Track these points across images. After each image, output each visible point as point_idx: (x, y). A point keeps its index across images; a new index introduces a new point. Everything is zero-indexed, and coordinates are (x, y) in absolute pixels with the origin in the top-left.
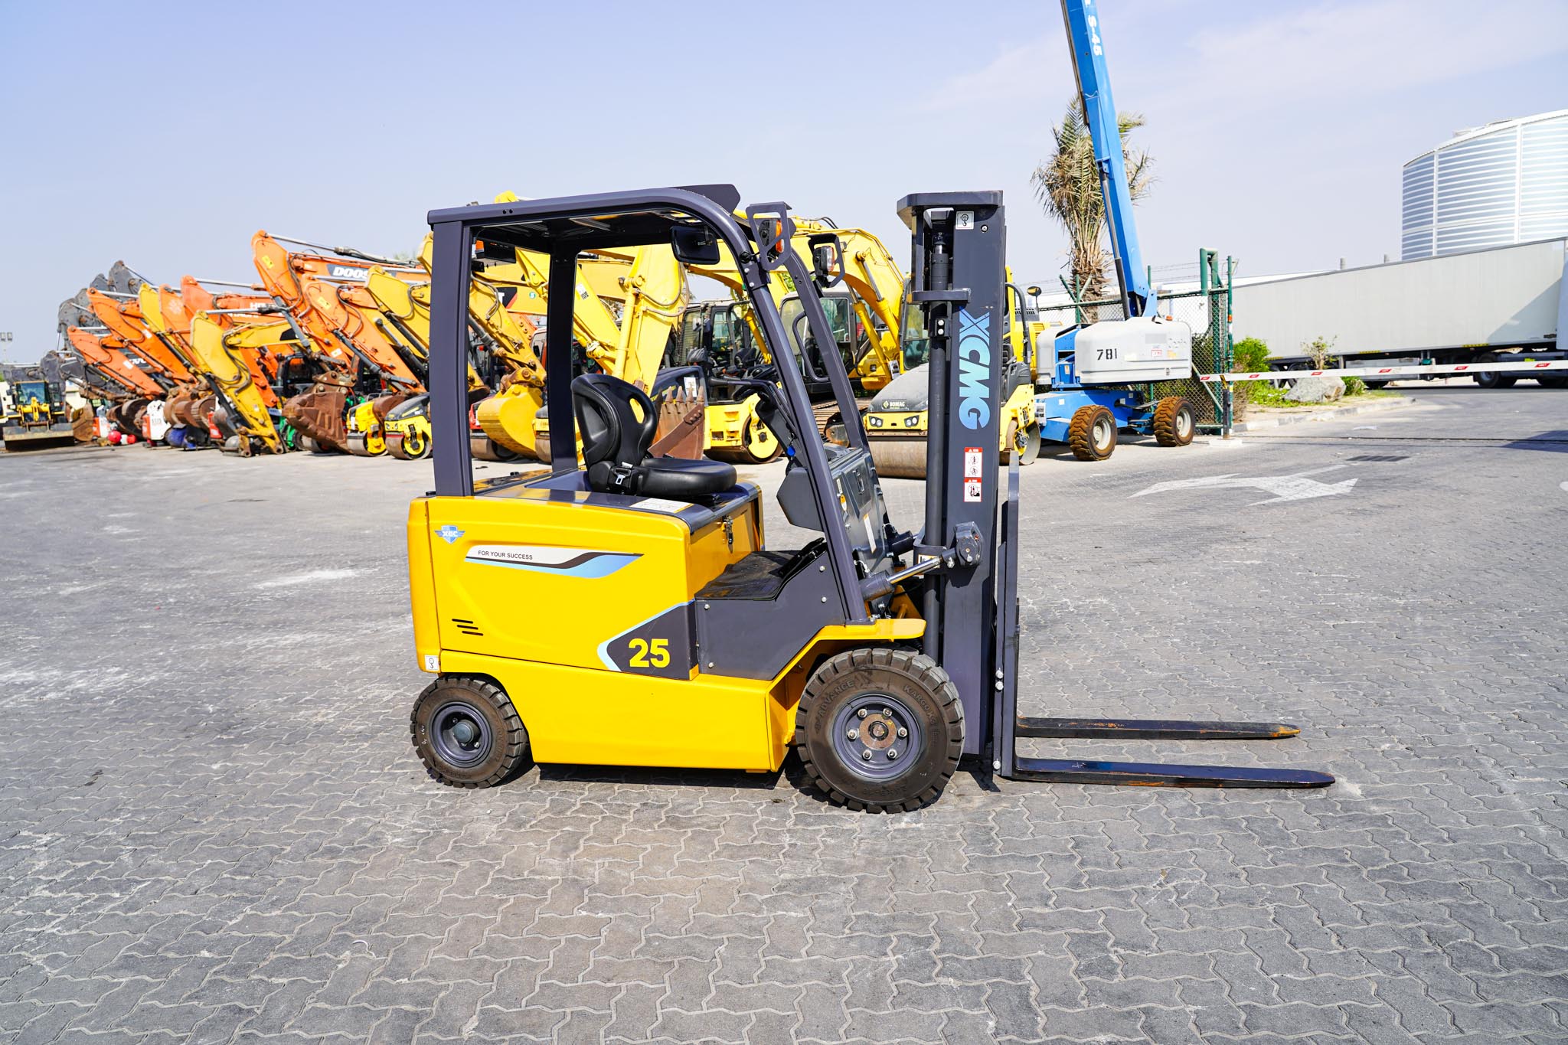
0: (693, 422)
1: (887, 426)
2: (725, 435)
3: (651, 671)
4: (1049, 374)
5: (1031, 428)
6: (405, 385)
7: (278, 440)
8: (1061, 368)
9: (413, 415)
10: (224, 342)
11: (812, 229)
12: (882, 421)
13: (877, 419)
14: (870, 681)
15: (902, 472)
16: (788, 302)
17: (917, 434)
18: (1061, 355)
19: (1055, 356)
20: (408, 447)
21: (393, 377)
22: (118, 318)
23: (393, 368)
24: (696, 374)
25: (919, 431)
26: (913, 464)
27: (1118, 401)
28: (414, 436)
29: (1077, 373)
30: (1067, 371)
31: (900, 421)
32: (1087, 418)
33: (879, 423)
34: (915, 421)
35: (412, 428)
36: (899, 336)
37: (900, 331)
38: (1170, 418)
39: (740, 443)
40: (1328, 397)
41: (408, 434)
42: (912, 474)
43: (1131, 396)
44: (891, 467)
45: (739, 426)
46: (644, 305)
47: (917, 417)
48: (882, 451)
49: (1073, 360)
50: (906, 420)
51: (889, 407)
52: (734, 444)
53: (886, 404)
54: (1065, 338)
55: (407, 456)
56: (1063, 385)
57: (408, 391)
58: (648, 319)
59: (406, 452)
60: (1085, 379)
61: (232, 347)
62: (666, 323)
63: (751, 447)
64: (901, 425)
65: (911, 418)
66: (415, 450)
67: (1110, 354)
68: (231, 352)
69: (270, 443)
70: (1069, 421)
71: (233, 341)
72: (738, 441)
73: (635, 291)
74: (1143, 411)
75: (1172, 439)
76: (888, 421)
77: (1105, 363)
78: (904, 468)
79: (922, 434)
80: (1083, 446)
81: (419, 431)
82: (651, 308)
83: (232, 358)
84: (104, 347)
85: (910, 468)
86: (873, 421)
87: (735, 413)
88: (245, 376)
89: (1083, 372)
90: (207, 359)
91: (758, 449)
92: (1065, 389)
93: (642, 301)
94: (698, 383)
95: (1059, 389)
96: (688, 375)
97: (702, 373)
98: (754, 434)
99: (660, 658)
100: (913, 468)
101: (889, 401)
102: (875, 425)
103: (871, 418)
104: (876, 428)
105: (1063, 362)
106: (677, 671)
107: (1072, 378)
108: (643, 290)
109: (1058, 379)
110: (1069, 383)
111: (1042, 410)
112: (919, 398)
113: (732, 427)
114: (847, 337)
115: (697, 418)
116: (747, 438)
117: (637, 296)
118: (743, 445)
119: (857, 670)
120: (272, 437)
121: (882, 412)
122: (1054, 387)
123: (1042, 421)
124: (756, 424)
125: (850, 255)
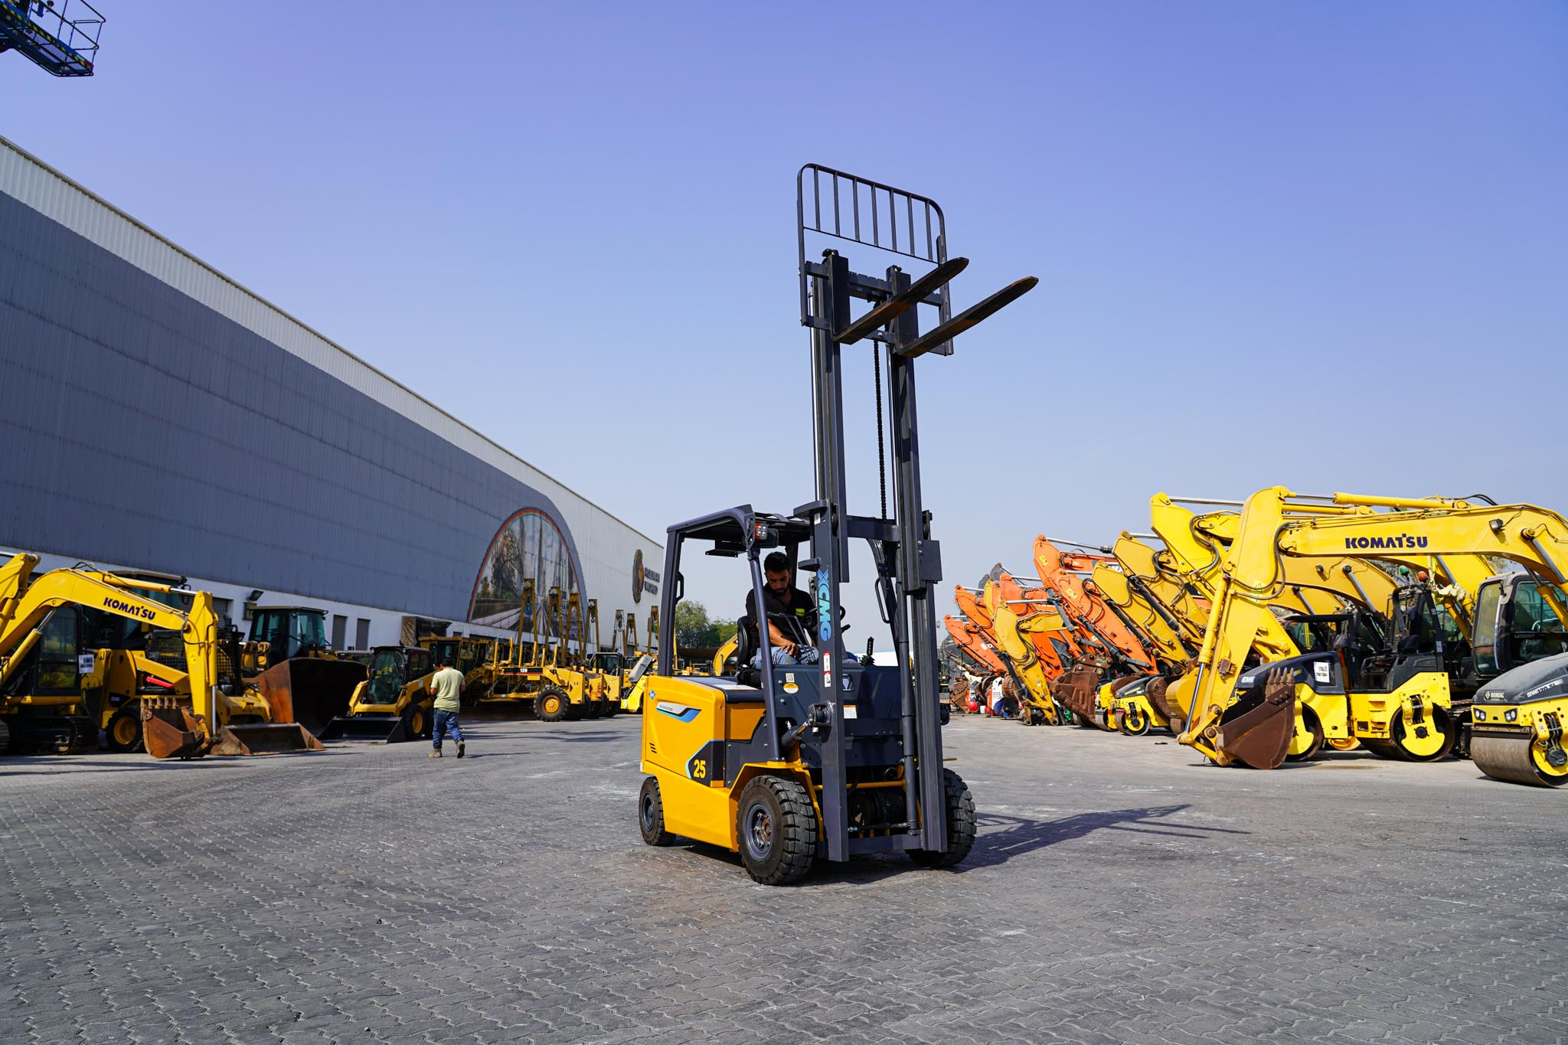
0: (1279, 703)
1: (1489, 720)
2: (1370, 726)
3: (700, 780)
6: (1139, 667)
7: (1054, 713)
9: (1135, 694)
10: (1017, 627)
11: (1455, 508)
12: (1485, 714)
13: (1481, 712)
14: (758, 795)
15: (1511, 776)
16: (1488, 587)
17: (1518, 731)
20: (1128, 723)
21: (1128, 660)
22: (974, 608)
23: (1129, 651)
24: (1331, 660)
25: (1518, 726)
26: (1516, 767)
28: (1134, 713)
31: (1500, 714)
33: (1483, 716)
34: (1513, 713)
35: (1132, 705)
39: (1387, 736)
41: (1129, 712)
42: (1521, 778)
45: (1386, 716)
46: (1233, 589)
47: (1515, 710)
48: (1487, 748)
50: (1505, 713)
51: (1490, 698)
52: (1379, 736)
53: (1488, 695)
55: (1127, 732)
57: (1141, 672)
58: (1236, 602)
59: (1127, 728)
61: (1024, 631)
62: (1260, 605)
63: (1404, 742)
64: (1502, 720)
65: (1510, 712)
66: (1135, 726)
68: (1022, 635)
69: (1048, 715)
71: (1024, 626)
72: (1387, 734)
73: (1226, 576)
76: (1490, 714)
79: (1523, 731)
81: (1138, 709)
82: (1240, 591)
83: (1023, 641)
84: (968, 631)
85: (1515, 770)
86: (1478, 714)
87: (1382, 703)
88: (1032, 654)
90: (1003, 639)
91: (1411, 743)
93: (1232, 584)
94: (1332, 668)
96: (1322, 660)
97: (1340, 659)
99: (703, 772)
100: (1518, 771)
101: (1491, 691)
102: (1479, 718)
103: (1475, 710)
104: (1479, 721)
108: (1233, 576)
112: (1518, 690)
113: (1378, 717)
115: (1284, 700)
116: (1398, 729)
117: (1228, 581)
118: (1392, 738)
119: (754, 787)
120: (1050, 710)
121: (1485, 703)
124: (1411, 716)
125: (1512, 531)
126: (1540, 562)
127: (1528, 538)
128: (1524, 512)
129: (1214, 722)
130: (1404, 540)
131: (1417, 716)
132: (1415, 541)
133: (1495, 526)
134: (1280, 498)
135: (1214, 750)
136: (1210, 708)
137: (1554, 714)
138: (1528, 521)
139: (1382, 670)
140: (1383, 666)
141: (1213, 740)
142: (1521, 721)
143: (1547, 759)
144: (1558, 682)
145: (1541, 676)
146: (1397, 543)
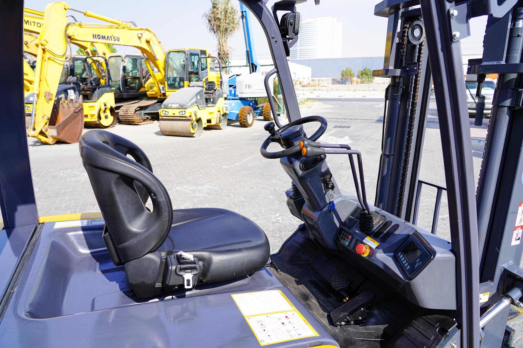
0: (78, 112)
1: (171, 114)
2: (89, 116)
4: (226, 93)
5: (225, 115)
8: (230, 91)
11: (127, 26)
13: (166, 111)
15: (178, 134)
16: (112, 58)
17: (184, 118)
18: (230, 86)
19: (228, 86)
24: (73, 88)
25: (186, 117)
26: (184, 131)
27: (250, 104)
29: (237, 93)
30: (233, 92)
31: (177, 113)
32: (245, 111)
33: (167, 113)
34: (184, 113)
36: (165, 76)
37: (165, 73)
38: (269, 111)
40: (302, 102)
42: (183, 135)
43: (253, 102)
44: (173, 132)
45: (96, 113)
46: (47, 55)
47: (185, 111)
49: (235, 87)
50: (179, 112)
51: (171, 106)
52: (93, 120)
53: (170, 105)
54: (231, 79)
56: (231, 97)
58: (51, 62)
60: (240, 96)
62: (60, 64)
63: (101, 121)
64: (177, 115)
65: (182, 112)
67: (249, 86)
70: (238, 112)
72: (95, 119)
73: (43, 47)
74: (258, 108)
75: (269, 118)
76: (171, 112)
77: (247, 90)
78: (179, 133)
79: (187, 118)
80: (244, 122)
82: (52, 56)
85: (181, 132)
86: (164, 112)
87: (93, 107)
89: (240, 93)
91: (104, 122)
92: (232, 99)
94: (75, 93)
95: (230, 99)
96: (70, 89)
97: (76, 88)
98: (102, 115)
100: (183, 133)
101: (171, 104)
102: (165, 114)
103: (163, 111)
104: (165, 115)
105: (231, 88)
107: (235, 95)
108: (47, 47)
109: (229, 95)
110: (234, 97)
111: (227, 108)
112: (185, 103)
113: (92, 113)
114: (139, 74)
115: (80, 110)
116: (99, 118)
117: (44, 50)
118: (98, 120)
121: (168, 108)
122: (228, 98)
123: (228, 112)
124: (103, 111)
125: (143, 40)
126: (151, 52)
127: (148, 42)
128: (147, 32)
129: (46, 124)
130: (112, 37)
132: (116, 38)
133: (140, 36)
134: (65, 9)
135: (47, 137)
136: (43, 117)
137: (196, 112)
138: (147, 36)
139: (89, 92)
140: (89, 91)
141: (46, 133)
142: (187, 115)
143: (192, 127)
144: (194, 100)
145: (191, 98)
146: (110, 38)
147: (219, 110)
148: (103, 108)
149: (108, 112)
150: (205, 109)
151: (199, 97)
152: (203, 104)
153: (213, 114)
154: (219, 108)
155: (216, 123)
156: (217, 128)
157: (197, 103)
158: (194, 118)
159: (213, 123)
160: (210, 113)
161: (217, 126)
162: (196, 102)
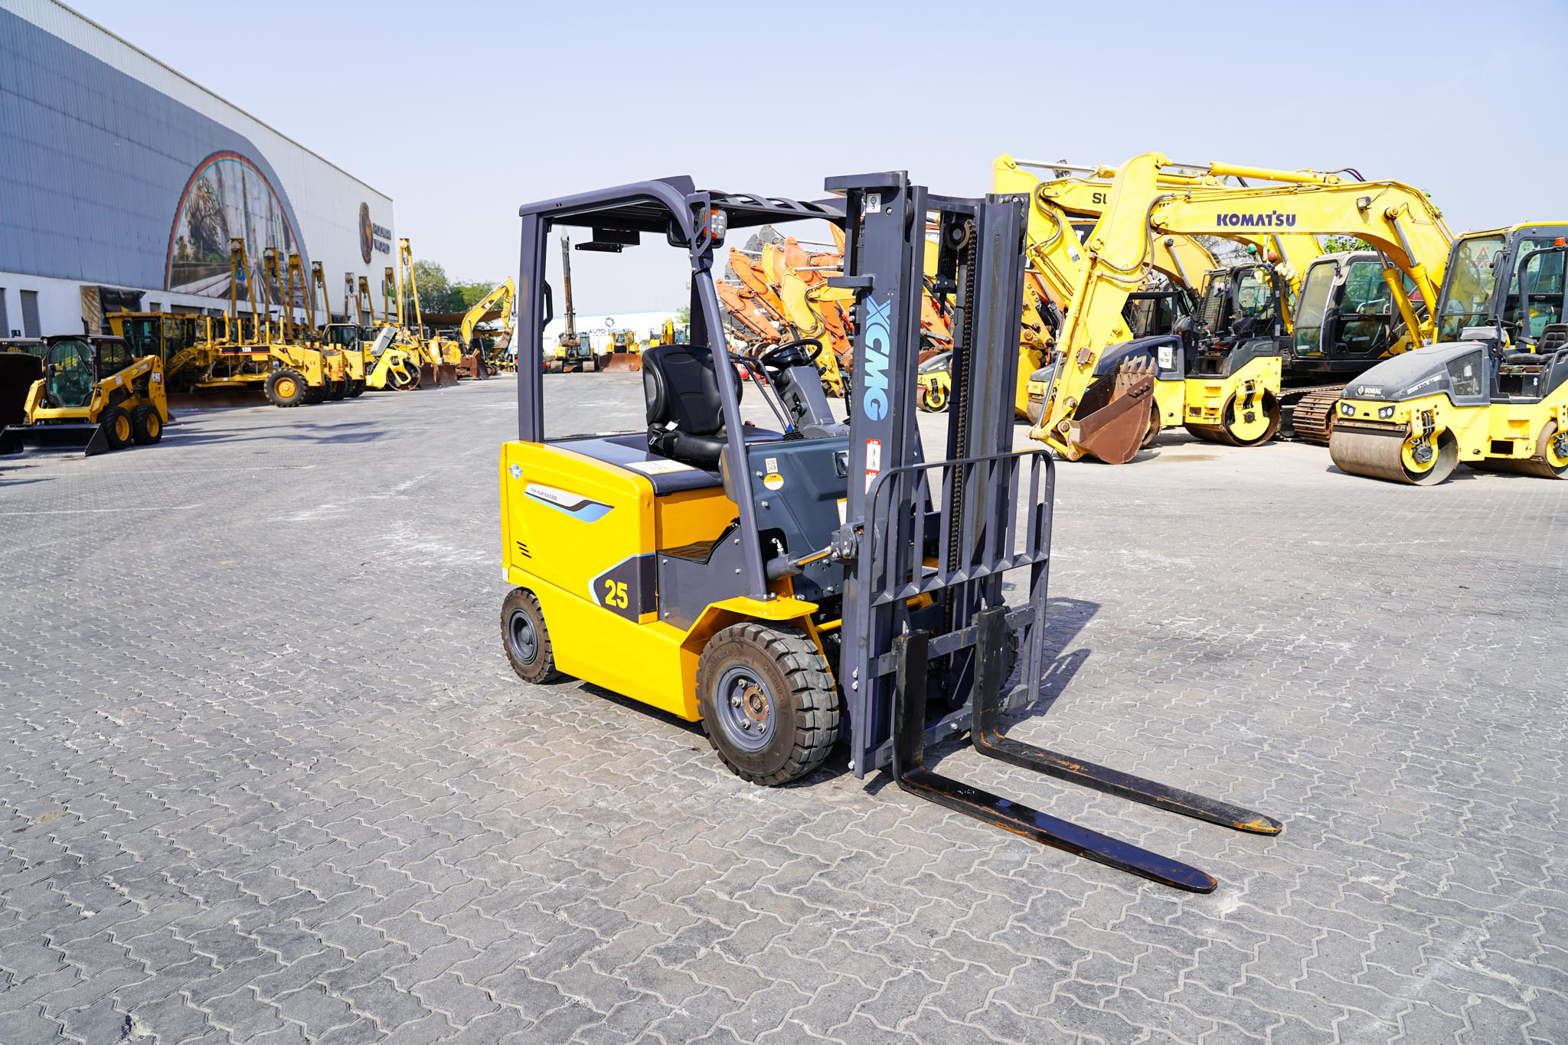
0: (1138, 395)
1: (1359, 415)
2: (1203, 411)
3: (615, 609)
6: (939, 341)
7: (841, 385)
9: (937, 370)
10: (806, 296)
11: (1326, 184)
12: (1354, 409)
13: (1349, 407)
14: (741, 654)
15: (1371, 472)
16: (1321, 267)
17: (1391, 428)
20: (929, 400)
21: (929, 333)
22: (750, 272)
23: (930, 324)
24: (1174, 344)
25: (1394, 424)
26: (1383, 463)
28: (936, 390)
31: (1373, 410)
33: (1351, 412)
34: (1390, 412)
35: (934, 381)
37: (1438, 303)
39: (1219, 422)
41: (930, 389)
42: (1383, 475)
44: (1359, 464)
45: (1220, 403)
46: (1100, 269)
47: (1393, 408)
48: (1351, 444)
50: (1380, 410)
51: (1363, 393)
52: (1211, 422)
53: (1361, 390)
55: (928, 408)
57: (941, 347)
58: (1102, 285)
59: (927, 405)
61: (813, 300)
62: (1125, 289)
63: (1233, 428)
64: (1374, 417)
65: (1386, 409)
66: (936, 403)
68: (811, 304)
69: (835, 387)
71: (813, 295)
72: (1218, 420)
73: (1092, 255)
76: (1360, 409)
78: (1373, 467)
79: (1397, 428)
81: (940, 386)
82: (1107, 272)
83: (812, 310)
84: (741, 297)
85: (1379, 467)
86: (1345, 408)
87: (1218, 389)
88: (821, 325)
90: (792, 309)
91: (1240, 429)
93: (1099, 265)
94: (1175, 353)
96: (1165, 344)
97: (1181, 343)
98: (1239, 413)
99: (622, 599)
100: (1383, 468)
101: (1365, 386)
102: (1347, 413)
103: (1343, 405)
104: (1346, 417)
106: (630, 614)
108: (1100, 255)
112: (1399, 386)
113: (1212, 404)
114: (1388, 308)
115: (1143, 392)
116: (1229, 415)
117: (1094, 260)
118: (1222, 424)
119: (733, 641)
120: (837, 383)
121: (1355, 399)
124: (1242, 402)
125: (1376, 212)
126: (1395, 243)
127: (1390, 218)
128: (1392, 190)
129: (1068, 415)
130: (1274, 217)
131: (1248, 402)
132: (1284, 219)
133: (1362, 204)
134: (1157, 167)
135: (1066, 444)
136: (1065, 401)
137: (1431, 411)
138: (1391, 200)
139: (1218, 354)
140: (1220, 350)
141: (1065, 435)
142: (1398, 418)
143: (1413, 456)
144: (1437, 378)
145: (1423, 372)
146: (1266, 220)
147: (1554, 416)
148: (1242, 394)
149: (1257, 407)
150: (1487, 406)
151: (1468, 371)
152: (1479, 392)
153: (1525, 426)
154: (1555, 410)
155: (1533, 457)
156: (1542, 472)
157: (1447, 387)
158: (1418, 430)
159: (1520, 452)
160: (1511, 422)
161: (1539, 466)
162: (1444, 385)
